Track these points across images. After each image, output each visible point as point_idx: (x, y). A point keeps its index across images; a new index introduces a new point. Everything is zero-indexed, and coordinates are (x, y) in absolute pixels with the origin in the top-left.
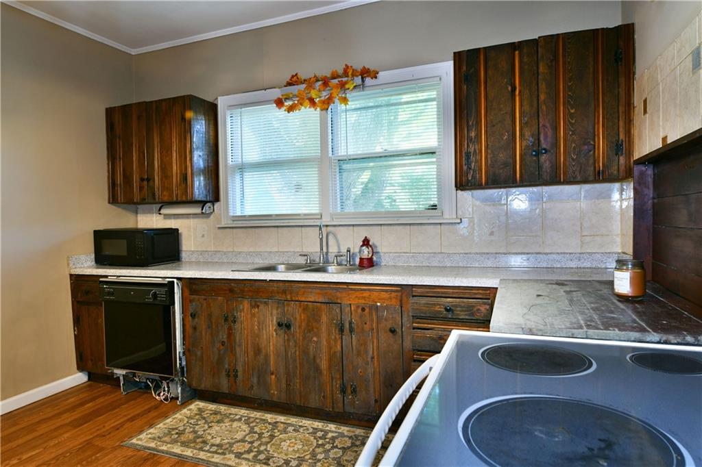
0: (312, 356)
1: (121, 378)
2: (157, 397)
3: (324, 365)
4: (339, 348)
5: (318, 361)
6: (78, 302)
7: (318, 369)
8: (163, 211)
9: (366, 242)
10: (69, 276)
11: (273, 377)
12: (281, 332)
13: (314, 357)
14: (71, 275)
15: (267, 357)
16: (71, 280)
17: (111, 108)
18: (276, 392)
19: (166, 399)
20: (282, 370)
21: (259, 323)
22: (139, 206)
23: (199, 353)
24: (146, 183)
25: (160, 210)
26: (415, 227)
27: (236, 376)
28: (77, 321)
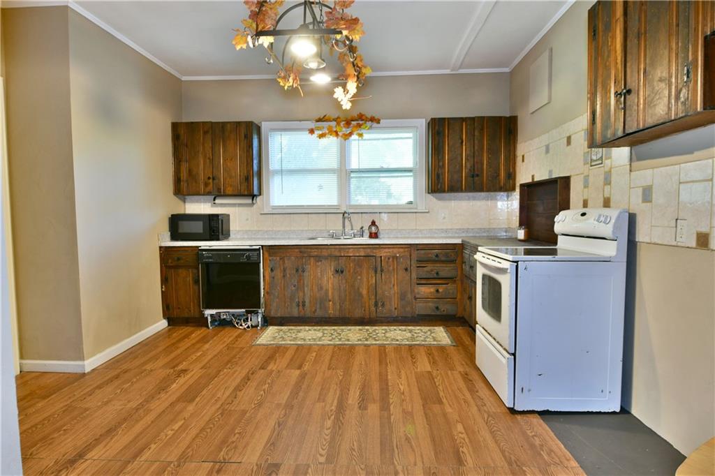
0: (357, 288)
1: (209, 318)
2: (241, 327)
3: (364, 292)
4: (374, 281)
5: (361, 290)
6: (166, 266)
7: (361, 295)
8: (217, 201)
9: (373, 223)
10: (158, 248)
11: (331, 303)
12: (337, 275)
13: (358, 289)
14: (161, 247)
15: (327, 291)
16: (160, 250)
17: (177, 123)
18: (332, 311)
19: (248, 327)
20: (337, 298)
21: (321, 271)
22: (187, 197)
23: (276, 294)
24: (211, 181)
25: (214, 200)
26: (401, 214)
27: (304, 305)
28: (165, 280)
